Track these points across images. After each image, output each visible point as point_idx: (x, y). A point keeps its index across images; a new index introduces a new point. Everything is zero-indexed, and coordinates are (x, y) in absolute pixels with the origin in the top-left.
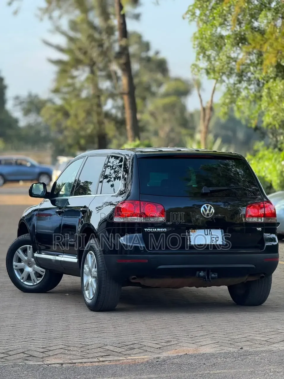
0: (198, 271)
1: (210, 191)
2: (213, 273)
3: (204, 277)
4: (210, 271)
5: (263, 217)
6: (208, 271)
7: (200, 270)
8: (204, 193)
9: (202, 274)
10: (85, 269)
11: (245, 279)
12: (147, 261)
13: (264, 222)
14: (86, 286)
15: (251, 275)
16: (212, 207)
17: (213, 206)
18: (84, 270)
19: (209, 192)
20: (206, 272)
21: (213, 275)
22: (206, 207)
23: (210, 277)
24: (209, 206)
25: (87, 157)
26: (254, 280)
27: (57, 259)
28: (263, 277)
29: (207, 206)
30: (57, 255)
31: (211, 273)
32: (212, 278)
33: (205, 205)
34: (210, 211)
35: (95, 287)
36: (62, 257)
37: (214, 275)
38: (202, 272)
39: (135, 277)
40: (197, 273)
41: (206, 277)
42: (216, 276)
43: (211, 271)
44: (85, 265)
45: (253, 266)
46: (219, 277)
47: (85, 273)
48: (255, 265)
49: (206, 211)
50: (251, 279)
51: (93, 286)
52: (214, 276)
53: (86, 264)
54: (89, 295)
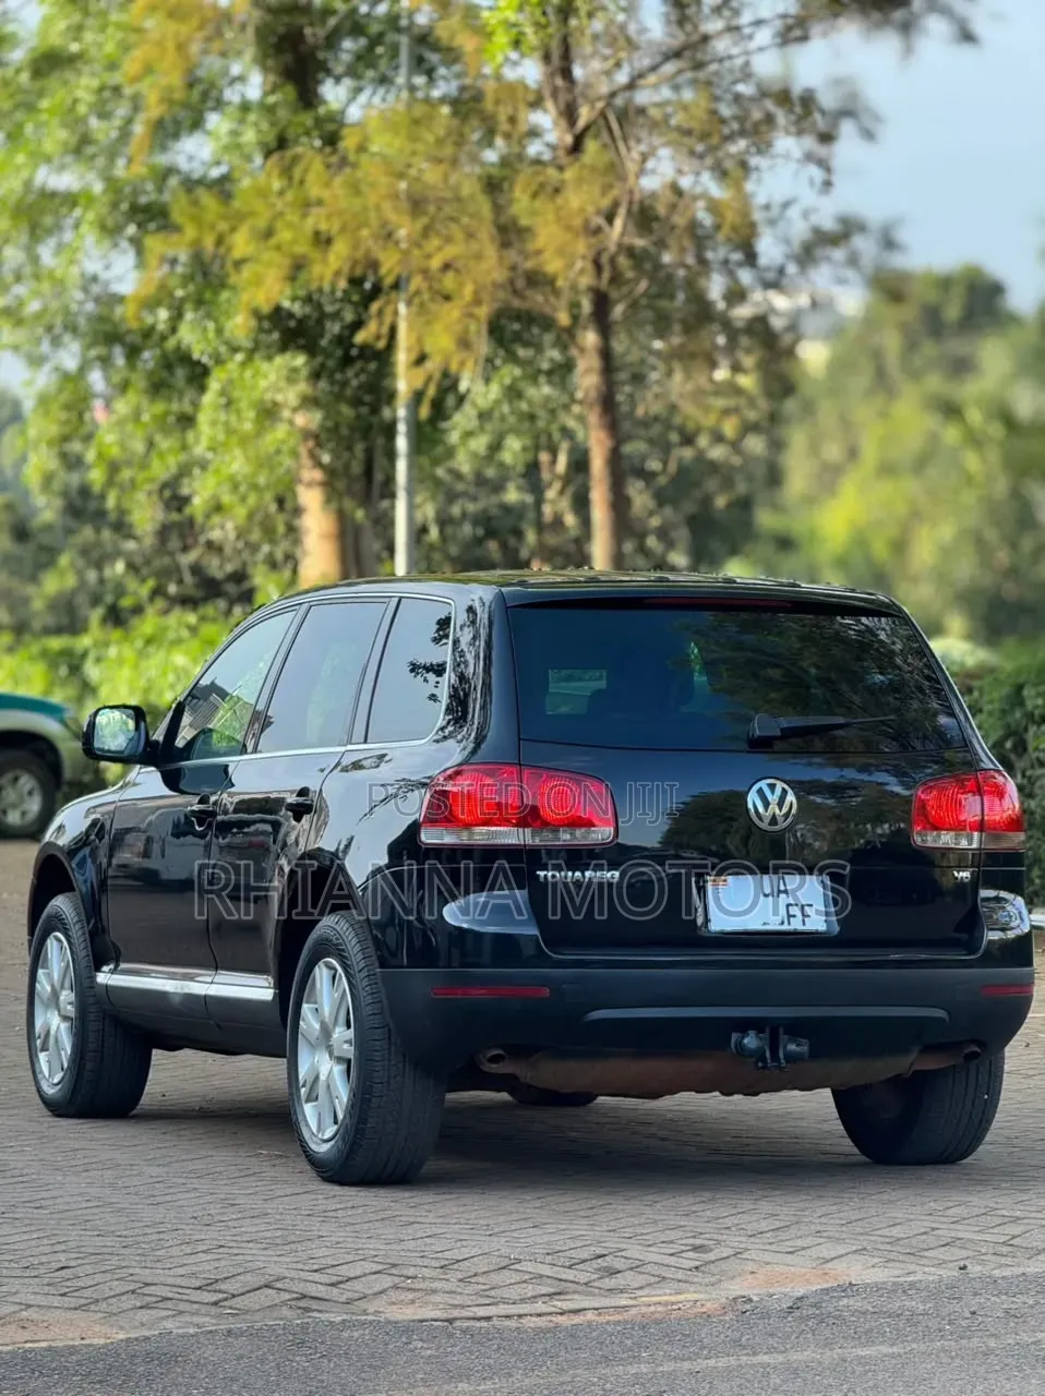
0: (736, 1032)
1: (782, 730)
2: (792, 1041)
3: (759, 1055)
4: (781, 1030)
5: (977, 830)
6: (773, 1030)
7: (744, 1025)
8: (759, 737)
9: (751, 1041)
10: (304, 1020)
11: (908, 1062)
12: (546, 992)
13: (979, 849)
14: (308, 1085)
15: (929, 1049)
16: (790, 791)
17: (792, 789)
18: (301, 1023)
19: (779, 734)
20: (766, 1035)
21: (792, 1047)
22: (767, 792)
23: (781, 1055)
24: (780, 785)
25: (305, 606)
26: (942, 1066)
27: (186, 991)
28: (975, 1055)
29: (772, 787)
30: (191, 978)
31: (783, 1038)
32: (791, 1058)
33: (763, 784)
34: (780, 804)
35: (345, 1100)
36: (212, 983)
37: (798, 1045)
38: (752, 1033)
39: (500, 1052)
40: (734, 1037)
41: (768, 1054)
42: (805, 1049)
43: (785, 1033)
44: (305, 1006)
45: (940, 1013)
46: (815, 1054)
47: (303, 1035)
48: (949, 1013)
49: (766, 804)
50: (930, 1063)
51: (334, 1095)
52: (798, 1049)
53: (308, 1002)
54: (320, 1126)
